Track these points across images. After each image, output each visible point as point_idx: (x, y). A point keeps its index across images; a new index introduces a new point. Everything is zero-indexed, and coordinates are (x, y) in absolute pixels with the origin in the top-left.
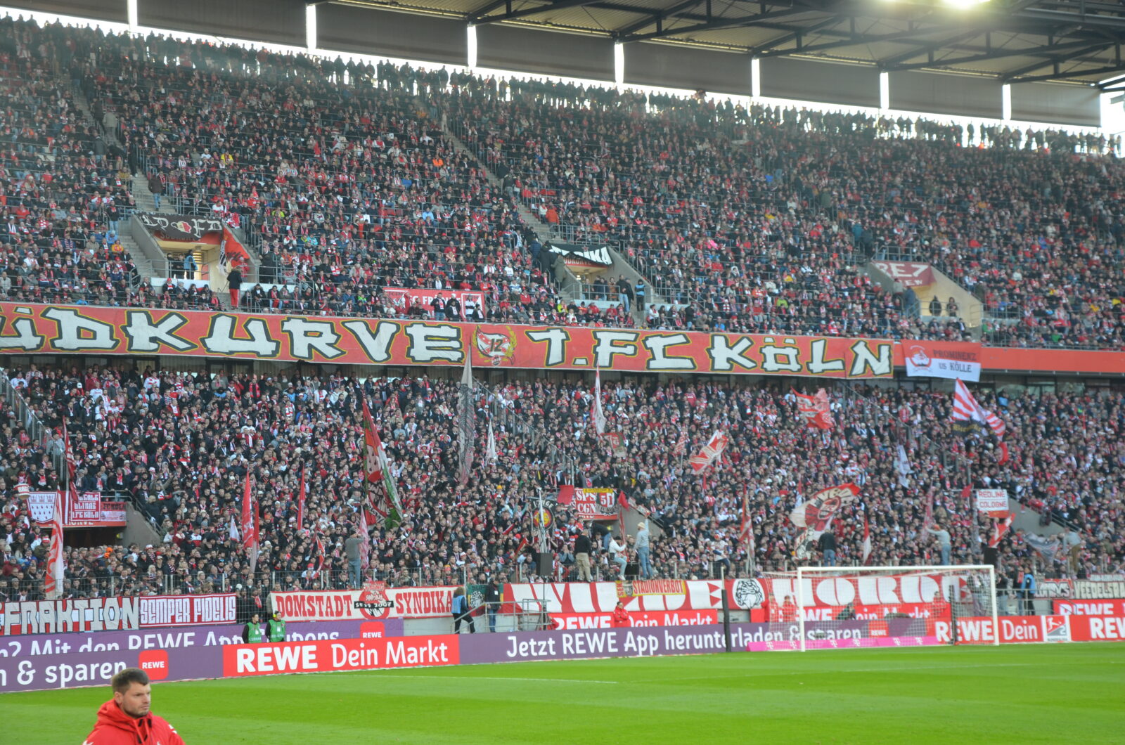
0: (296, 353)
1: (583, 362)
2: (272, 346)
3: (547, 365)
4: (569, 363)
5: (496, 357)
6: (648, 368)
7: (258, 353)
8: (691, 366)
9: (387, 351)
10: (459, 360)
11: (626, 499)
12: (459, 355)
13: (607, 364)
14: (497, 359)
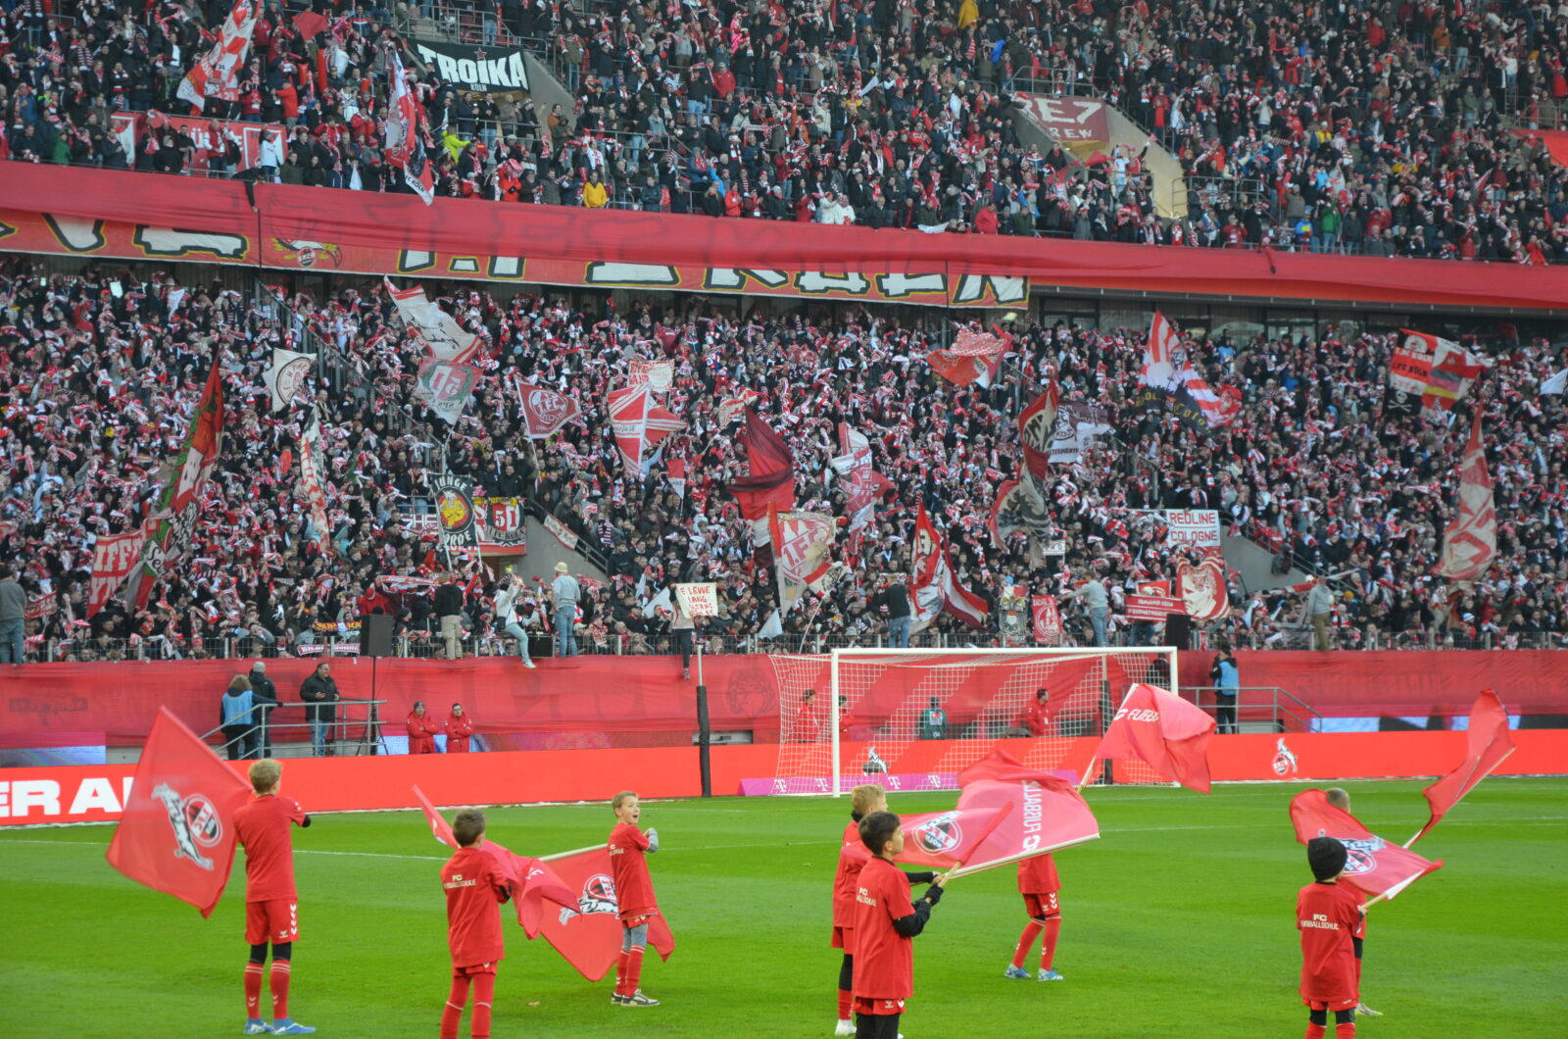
1: (469, 265)
3: (403, 268)
4: (442, 267)
5: (307, 251)
6: (589, 279)
8: (669, 278)
9: (96, 232)
10: (237, 253)
11: (542, 521)
12: (236, 243)
13: (514, 271)
14: (308, 253)
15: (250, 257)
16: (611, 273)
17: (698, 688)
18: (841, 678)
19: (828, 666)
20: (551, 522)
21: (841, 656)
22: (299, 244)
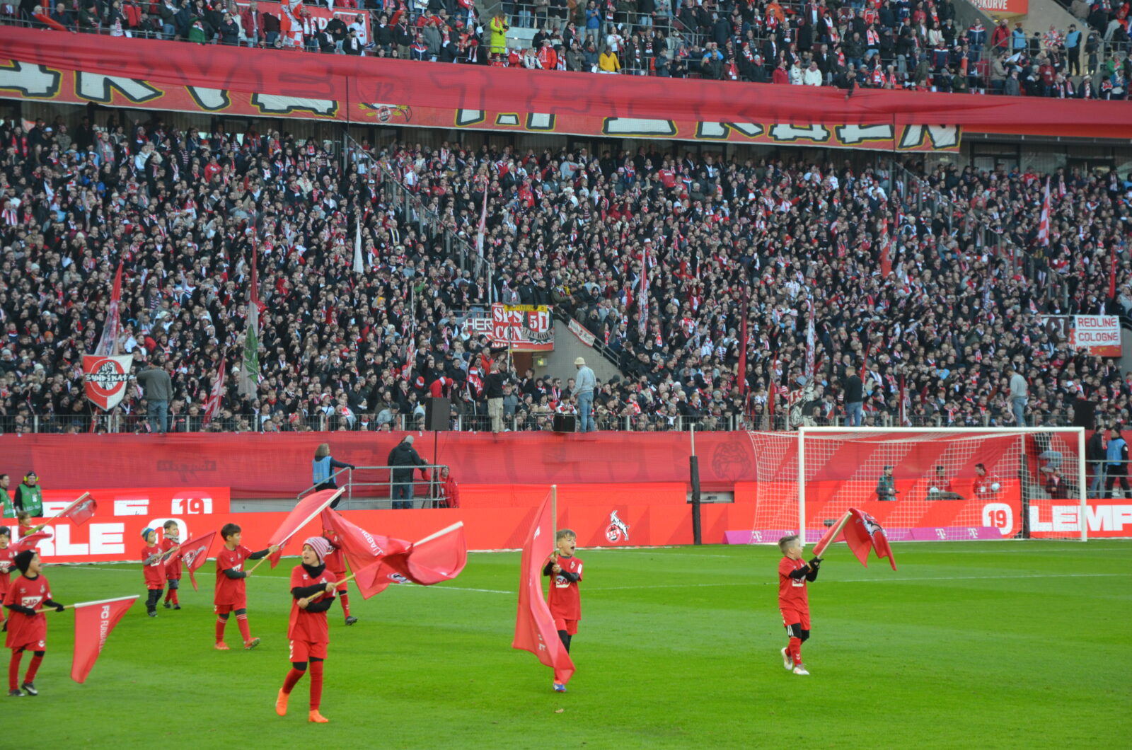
0: (84, 91)
1: (512, 120)
2: (48, 80)
3: (459, 123)
4: (490, 121)
5: (384, 110)
6: (606, 131)
7: (24, 91)
8: (668, 130)
9: (223, 95)
10: (330, 112)
11: (566, 322)
12: (328, 104)
13: (546, 124)
14: (385, 113)
15: (339, 115)
16: (623, 126)
17: (691, 458)
18: (807, 451)
19: (795, 441)
20: (575, 325)
21: (806, 433)
22: (377, 105)
